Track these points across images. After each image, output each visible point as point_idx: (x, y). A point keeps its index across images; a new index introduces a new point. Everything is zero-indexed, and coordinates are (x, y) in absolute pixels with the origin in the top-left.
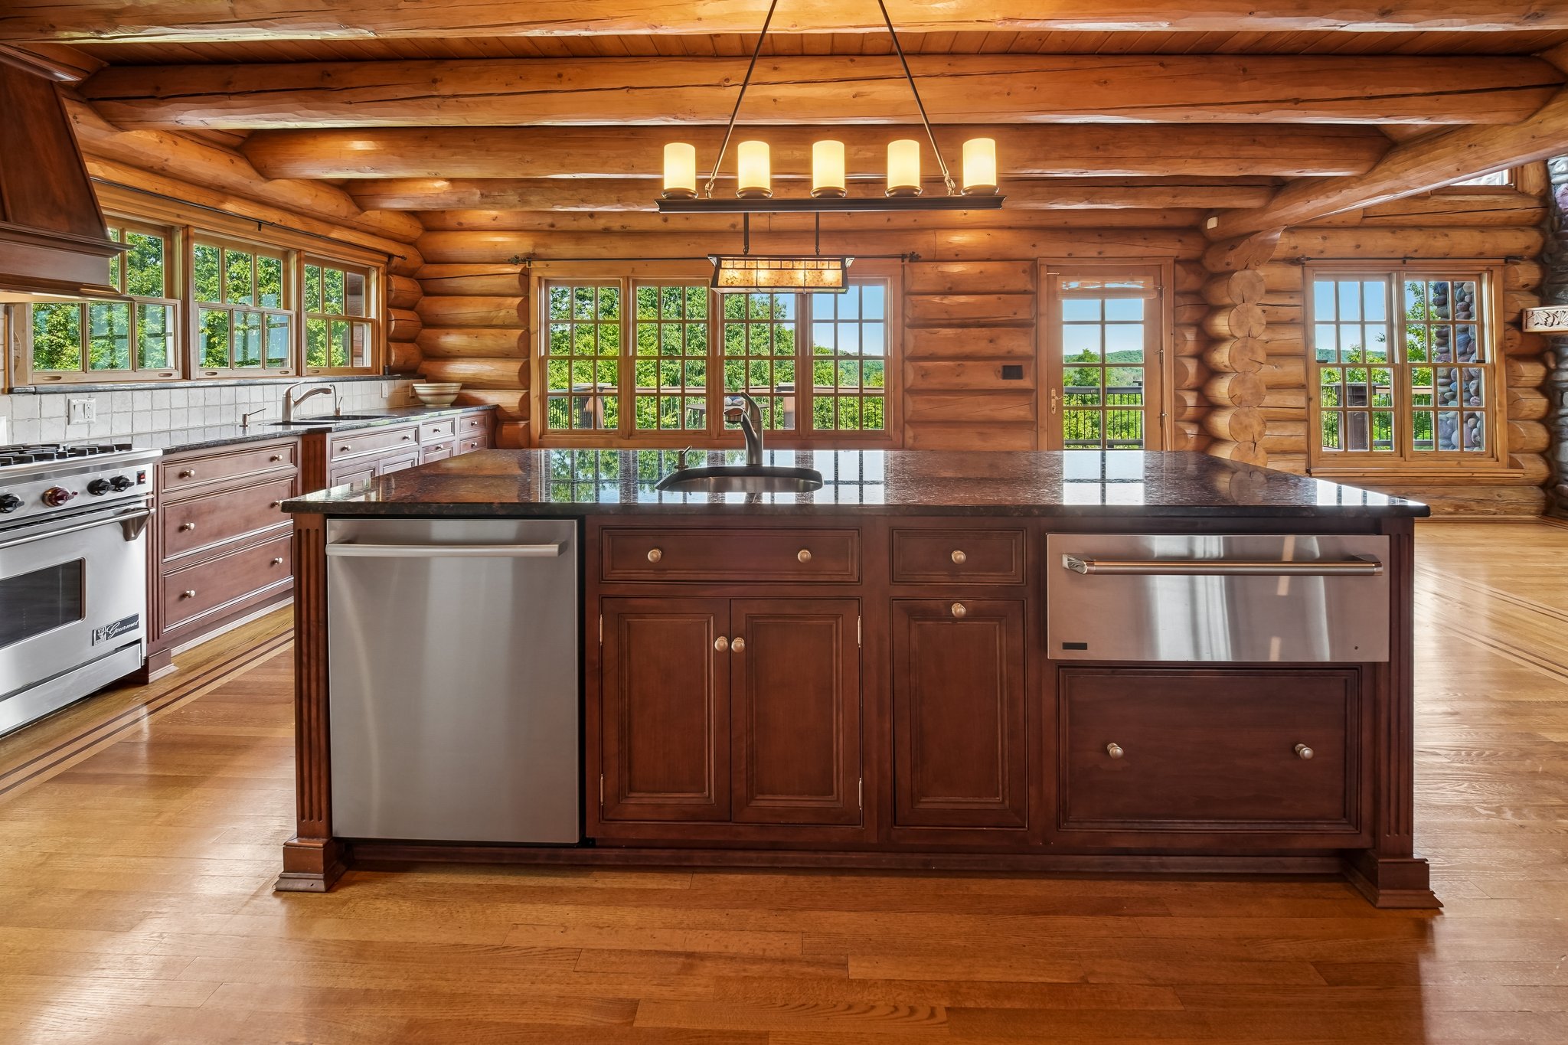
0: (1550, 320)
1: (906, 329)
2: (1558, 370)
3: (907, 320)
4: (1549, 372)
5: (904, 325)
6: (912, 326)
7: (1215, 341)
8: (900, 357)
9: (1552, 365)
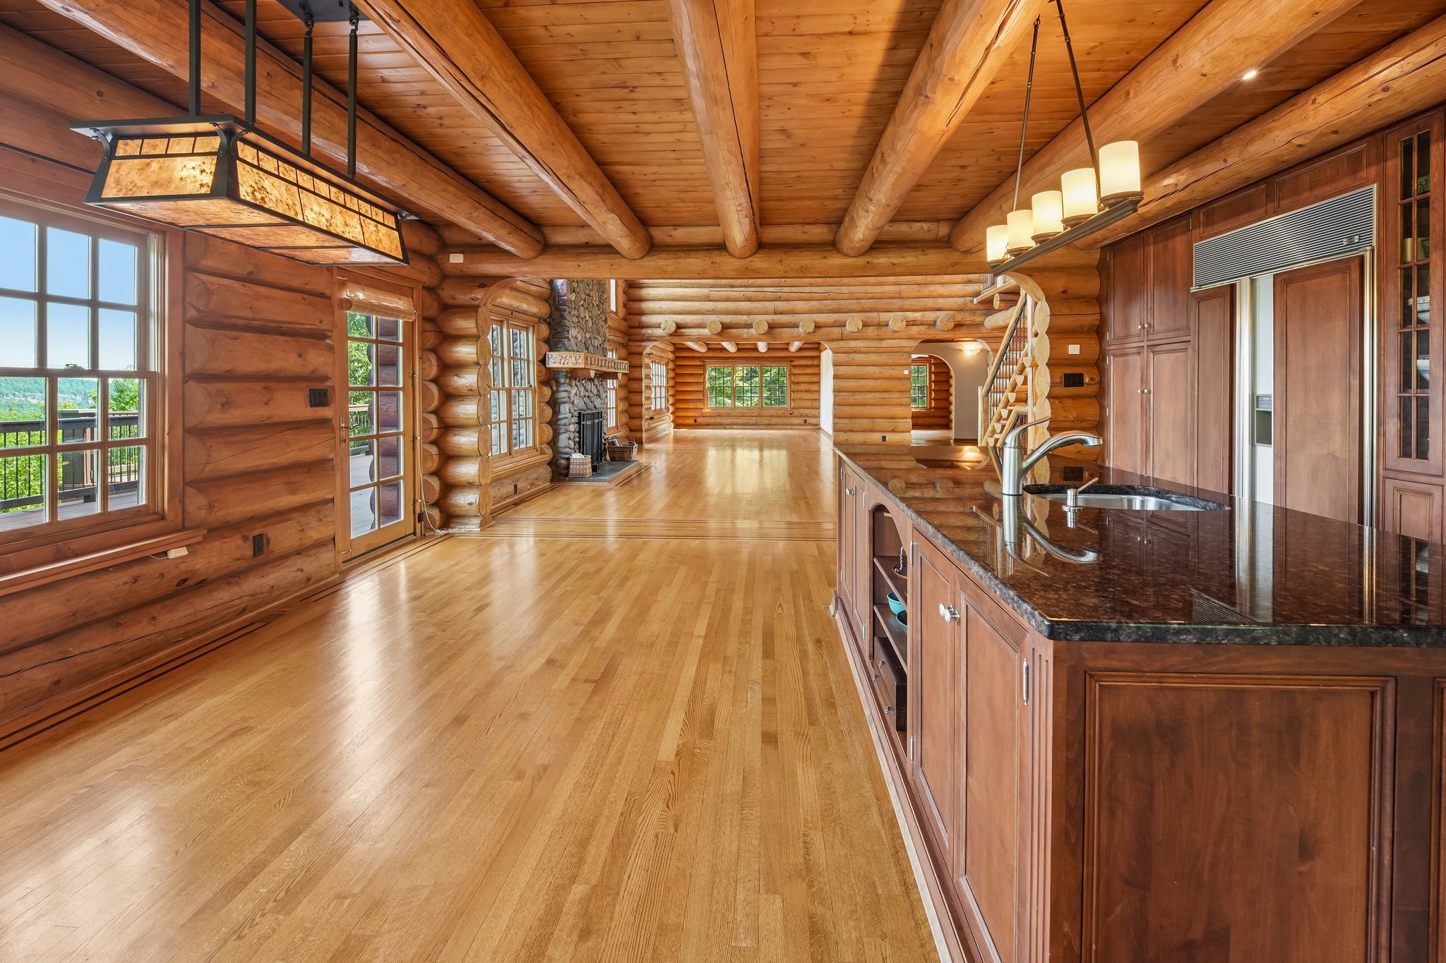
0: (563, 361)
1: (189, 328)
2: (558, 391)
3: (192, 313)
4: (553, 393)
5: (186, 321)
6: (196, 323)
7: (458, 367)
8: (180, 374)
9: (555, 388)
